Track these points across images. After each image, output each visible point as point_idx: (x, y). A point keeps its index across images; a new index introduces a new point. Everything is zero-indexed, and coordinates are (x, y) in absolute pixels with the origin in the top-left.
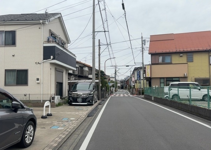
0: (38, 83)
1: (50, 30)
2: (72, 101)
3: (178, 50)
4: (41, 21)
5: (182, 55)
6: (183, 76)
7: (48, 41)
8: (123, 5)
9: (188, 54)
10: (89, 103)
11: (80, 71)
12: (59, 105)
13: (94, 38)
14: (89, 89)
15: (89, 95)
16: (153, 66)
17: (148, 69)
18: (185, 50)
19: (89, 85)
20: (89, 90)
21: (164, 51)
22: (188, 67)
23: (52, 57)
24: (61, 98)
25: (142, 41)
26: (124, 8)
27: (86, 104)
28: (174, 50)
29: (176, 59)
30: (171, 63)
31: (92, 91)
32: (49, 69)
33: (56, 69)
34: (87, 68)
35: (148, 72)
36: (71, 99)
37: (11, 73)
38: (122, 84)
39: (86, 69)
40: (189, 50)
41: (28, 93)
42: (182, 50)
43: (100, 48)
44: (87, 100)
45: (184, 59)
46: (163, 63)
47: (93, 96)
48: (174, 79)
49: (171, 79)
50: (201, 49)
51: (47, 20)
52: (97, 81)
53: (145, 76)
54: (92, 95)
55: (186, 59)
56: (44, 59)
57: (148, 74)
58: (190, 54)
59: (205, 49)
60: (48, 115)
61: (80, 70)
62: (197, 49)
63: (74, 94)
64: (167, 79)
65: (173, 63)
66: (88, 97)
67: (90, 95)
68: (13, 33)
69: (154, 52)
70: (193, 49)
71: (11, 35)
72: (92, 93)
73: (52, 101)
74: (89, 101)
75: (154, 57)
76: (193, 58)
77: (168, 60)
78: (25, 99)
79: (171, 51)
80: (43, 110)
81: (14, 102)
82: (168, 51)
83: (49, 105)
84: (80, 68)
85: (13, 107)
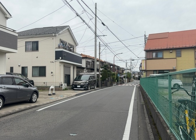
0: (52, 75)
1: (60, 39)
2: (74, 87)
3: (168, 47)
4: (54, 34)
5: (172, 51)
6: (172, 69)
7: (59, 47)
8: (103, 23)
9: (177, 50)
10: (85, 89)
11: (92, 65)
12: (66, 89)
13: (96, 41)
16: (148, 61)
17: (143, 63)
18: (175, 47)
21: (157, 48)
22: (176, 61)
23: (60, 58)
24: (67, 85)
25: (145, 39)
26: (104, 25)
27: (83, 89)
28: (165, 48)
29: (166, 55)
30: (162, 58)
31: (88, 81)
32: (59, 66)
33: (64, 65)
35: (143, 66)
36: (74, 86)
37: (36, 68)
40: (178, 47)
41: (46, 82)
42: (171, 47)
43: (100, 48)
45: (173, 55)
46: (157, 58)
48: (165, 71)
49: (163, 71)
50: (188, 46)
51: (58, 33)
52: (98, 73)
53: (141, 69)
55: (175, 54)
56: (56, 59)
57: (143, 68)
58: (178, 50)
59: (191, 46)
60: (53, 94)
62: (184, 46)
63: (75, 82)
64: (160, 72)
65: (164, 58)
66: (84, 84)
67: (86, 83)
68: (37, 43)
69: (148, 49)
70: (181, 46)
71: (36, 44)
73: (61, 87)
74: (85, 87)
75: (148, 53)
76: (181, 53)
77: (160, 55)
78: (44, 86)
79: (163, 48)
80: (49, 92)
81: (27, 83)
82: (160, 48)
83: (53, 88)
84: (92, 63)
85: (26, 85)
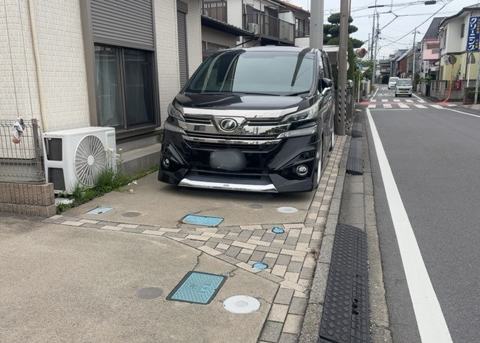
11: (267, 26)
14: (293, 85)
15: (293, 128)
19: (296, 59)
20: (296, 89)
27: (271, 186)
31: (312, 102)
34: (291, 13)
38: (384, 71)
39: (288, 17)
44: (279, 163)
47: (314, 139)
54: (312, 131)
61: (267, 21)
66: (285, 140)
67: (296, 125)
72: (312, 111)
84: (266, 14)
